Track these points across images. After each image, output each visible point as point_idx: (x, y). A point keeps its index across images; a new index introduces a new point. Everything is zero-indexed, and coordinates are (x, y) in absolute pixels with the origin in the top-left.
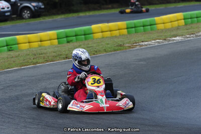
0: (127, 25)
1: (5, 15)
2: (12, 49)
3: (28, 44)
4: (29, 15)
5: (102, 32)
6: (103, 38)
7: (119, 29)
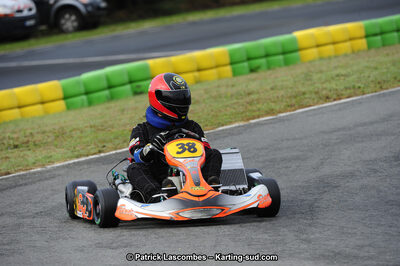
0: (366, 28)
5: (318, 46)
6: (321, 59)
7: (351, 39)
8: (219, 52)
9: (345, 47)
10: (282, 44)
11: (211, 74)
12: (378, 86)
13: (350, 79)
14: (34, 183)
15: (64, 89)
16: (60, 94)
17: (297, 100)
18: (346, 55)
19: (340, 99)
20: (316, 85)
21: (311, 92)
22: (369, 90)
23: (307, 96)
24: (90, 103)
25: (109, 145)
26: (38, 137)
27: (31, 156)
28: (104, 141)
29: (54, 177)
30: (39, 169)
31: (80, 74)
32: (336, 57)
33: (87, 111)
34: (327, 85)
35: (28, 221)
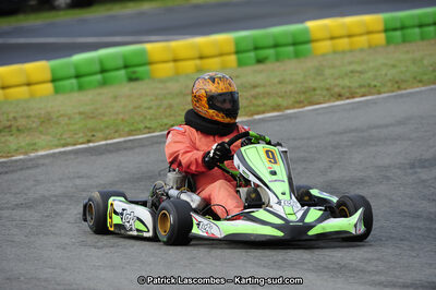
0: (386, 22)
5: (332, 38)
6: (335, 52)
7: (369, 33)
8: (224, 39)
9: (362, 41)
10: (293, 35)
11: (213, 63)
12: (396, 86)
13: (367, 76)
14: (16, 171)
15: (53, 71)
16: (48, 76)
17: (306, 96)
18: (362, 50)
19: (353, 97)
20: (329, 81)
21: (322, 89)
22: (386, 89)
23: (318, 92)
24: (81, 88)
25: (100, 135)
26: (22, 122)
27: (13, 142)
28: (93, 130)
29: (37, 166)
30: (21, 157)
31: (70, 55)
32: (351, 51)
33: (76, 96)
34: (340, 82)
35: (6, 213)
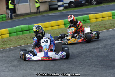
1: (82, 3)
2: (86, 22)
3: (95, 19)
4: (96, 3)
